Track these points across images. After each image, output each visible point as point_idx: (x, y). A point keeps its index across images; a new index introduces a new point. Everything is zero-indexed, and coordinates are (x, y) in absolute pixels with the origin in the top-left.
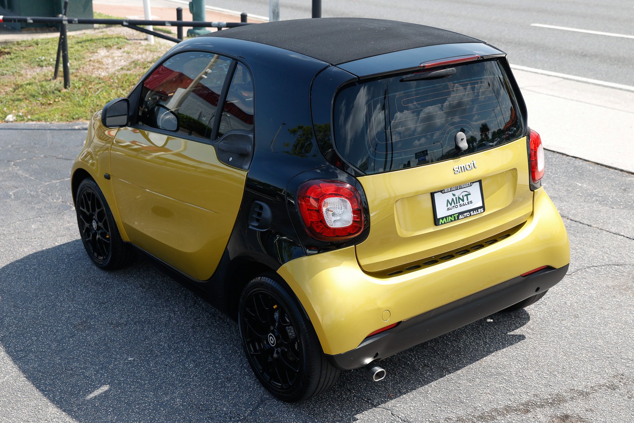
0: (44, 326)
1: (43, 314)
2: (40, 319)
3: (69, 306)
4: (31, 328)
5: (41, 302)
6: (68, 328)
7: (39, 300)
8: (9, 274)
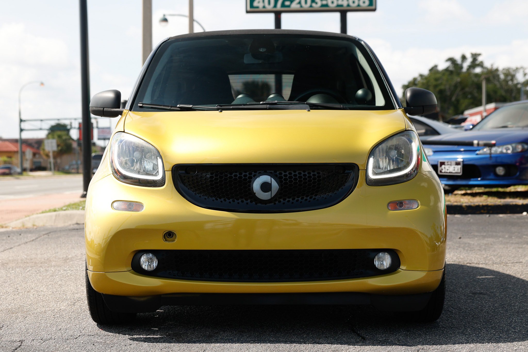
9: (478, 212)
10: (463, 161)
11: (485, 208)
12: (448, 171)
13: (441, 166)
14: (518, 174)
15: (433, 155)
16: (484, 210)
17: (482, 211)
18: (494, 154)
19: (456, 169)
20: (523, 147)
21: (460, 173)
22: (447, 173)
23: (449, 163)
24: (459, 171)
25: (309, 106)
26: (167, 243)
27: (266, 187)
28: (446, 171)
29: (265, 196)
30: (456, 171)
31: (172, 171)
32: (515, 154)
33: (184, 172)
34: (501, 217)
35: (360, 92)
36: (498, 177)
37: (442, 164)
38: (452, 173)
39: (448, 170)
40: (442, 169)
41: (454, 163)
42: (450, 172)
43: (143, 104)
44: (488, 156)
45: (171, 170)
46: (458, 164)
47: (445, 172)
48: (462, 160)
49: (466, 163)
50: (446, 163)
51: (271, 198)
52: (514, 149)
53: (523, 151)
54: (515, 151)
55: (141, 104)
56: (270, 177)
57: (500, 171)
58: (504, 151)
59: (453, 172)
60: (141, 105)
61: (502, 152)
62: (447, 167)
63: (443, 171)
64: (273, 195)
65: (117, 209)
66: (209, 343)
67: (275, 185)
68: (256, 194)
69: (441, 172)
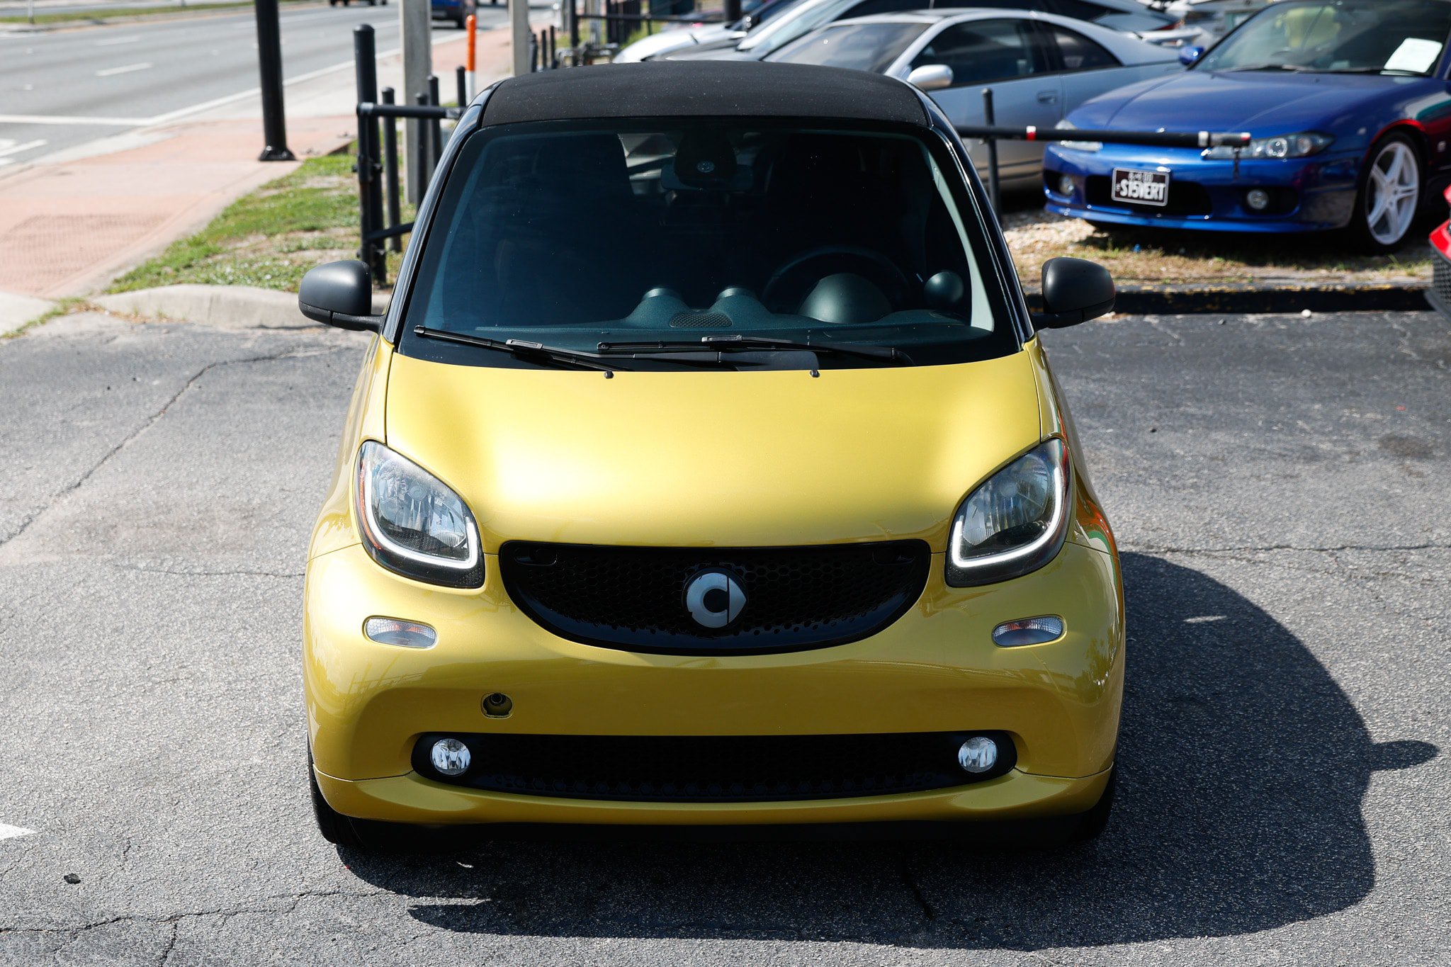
0: (1270, 725)
1: (1267, 747)
2: (1274, 740)
3: (1202, 749)
4: (1297, 728)
5: (1265, 774)
6: (1223, 707)
7: (1269, 781)
8: (1338, 877)
9: (1199, 309)
10: (1171, 174)
11: (1217, 299)
12: (1135, 195)
13: (1119, 181)
14: (1297, 209)
15: (1101, 150)
16: (1214, 304)
17: (1209, 306)
18: (1245, 159)
19: (1154, 192)
20: (1313, 141)
21: (1162, 201)
22: (1132, 198)
23: (1139, 176)
24: (1161, 197)
25: (816, 353)
26: (492, 718)
27: (715, 599)
28: (1130, 194)
29: (715, 620)
30: (1154, 195)
31: (499, 554)
32: (1293, 158)
33: (528, 559)
34: (1250, 326)
35: (936, 279)
36: (1252, 215)
37: (1123, 175)
38: (1143, 199)
39: (1134, 191)
40: (1121, 189)
41: (1149, 176)
42: (1138, 198)
43: (425, 329)
44: (1230, 163)
45: (497, 552)
46: (1158, 179)
47: (1127, 197)
48: (1168, 170)
49: (1176, 175)
50: (1131, 176)
51: (728, 624)
52: (1292, 147)
53: (1314, 152)
54: (1296, 154)
55: (421, 328)
56: (725, 577)
57: (1257, 200)
58: (1271, 152)
59: (1147, 197)
60: (422, 332)
61: (1264, 156)
62: (1133, 185)
63: (1123, 194)
64: (732, 618)
65: (375, 638)
66: (589, 936)
67: (736, 593)
68: (694, 616)
69: (1118, 194)
